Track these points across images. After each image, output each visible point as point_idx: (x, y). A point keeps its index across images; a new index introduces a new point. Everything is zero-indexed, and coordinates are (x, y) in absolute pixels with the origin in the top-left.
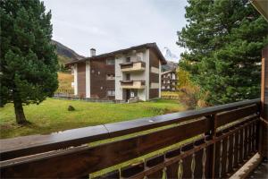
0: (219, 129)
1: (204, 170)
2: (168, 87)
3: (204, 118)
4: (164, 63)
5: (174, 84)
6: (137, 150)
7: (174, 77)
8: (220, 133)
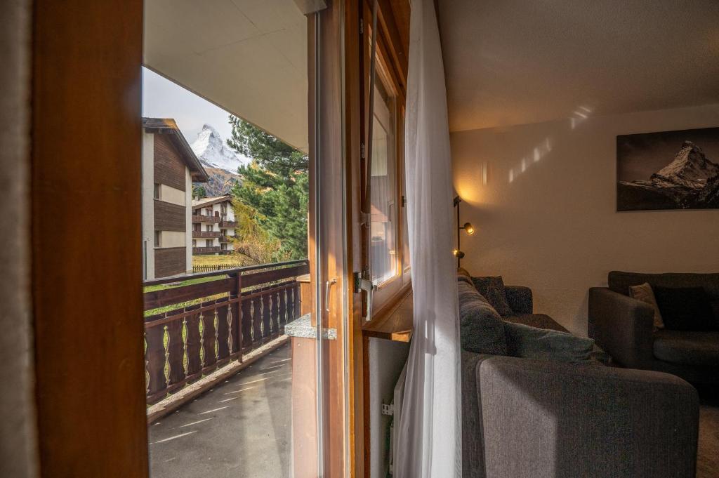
0: (244, 290)
1: (230, 330)
2: (216, 243)
3: (224, 277)
4: (200, 176)
5: (230, 233)
6: (158, 302)
7: (230, 216)
8: (244, 294)
